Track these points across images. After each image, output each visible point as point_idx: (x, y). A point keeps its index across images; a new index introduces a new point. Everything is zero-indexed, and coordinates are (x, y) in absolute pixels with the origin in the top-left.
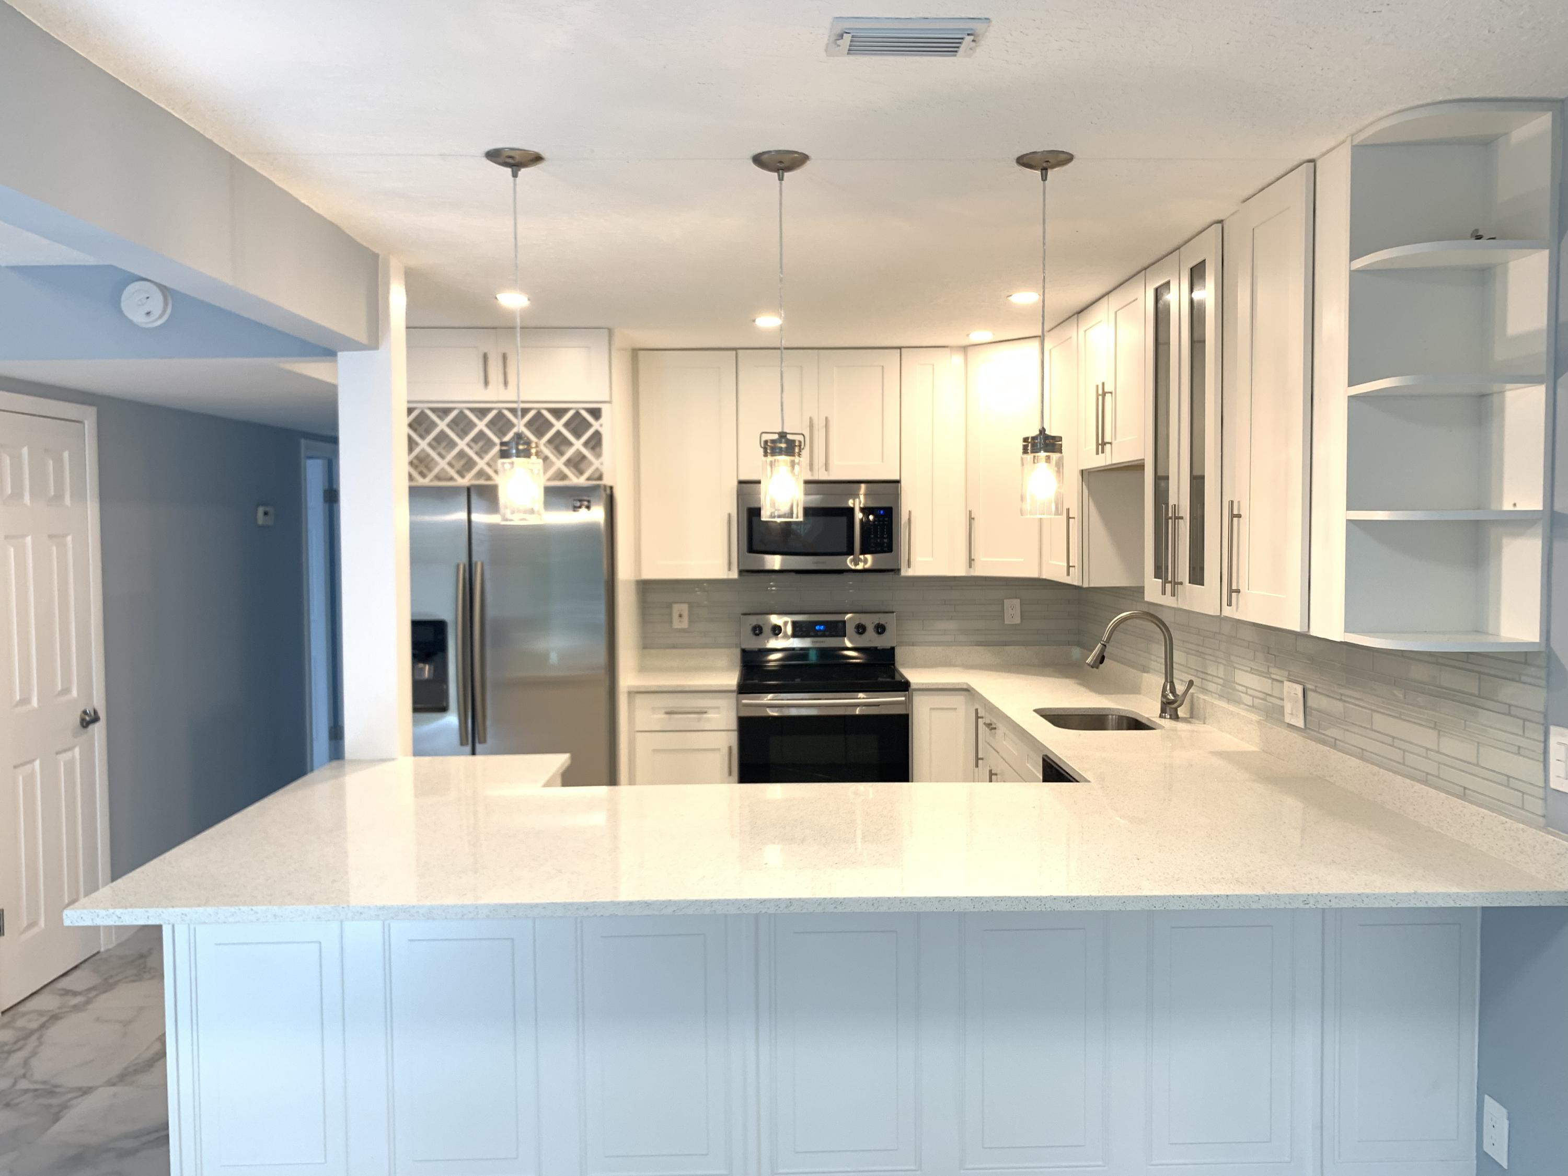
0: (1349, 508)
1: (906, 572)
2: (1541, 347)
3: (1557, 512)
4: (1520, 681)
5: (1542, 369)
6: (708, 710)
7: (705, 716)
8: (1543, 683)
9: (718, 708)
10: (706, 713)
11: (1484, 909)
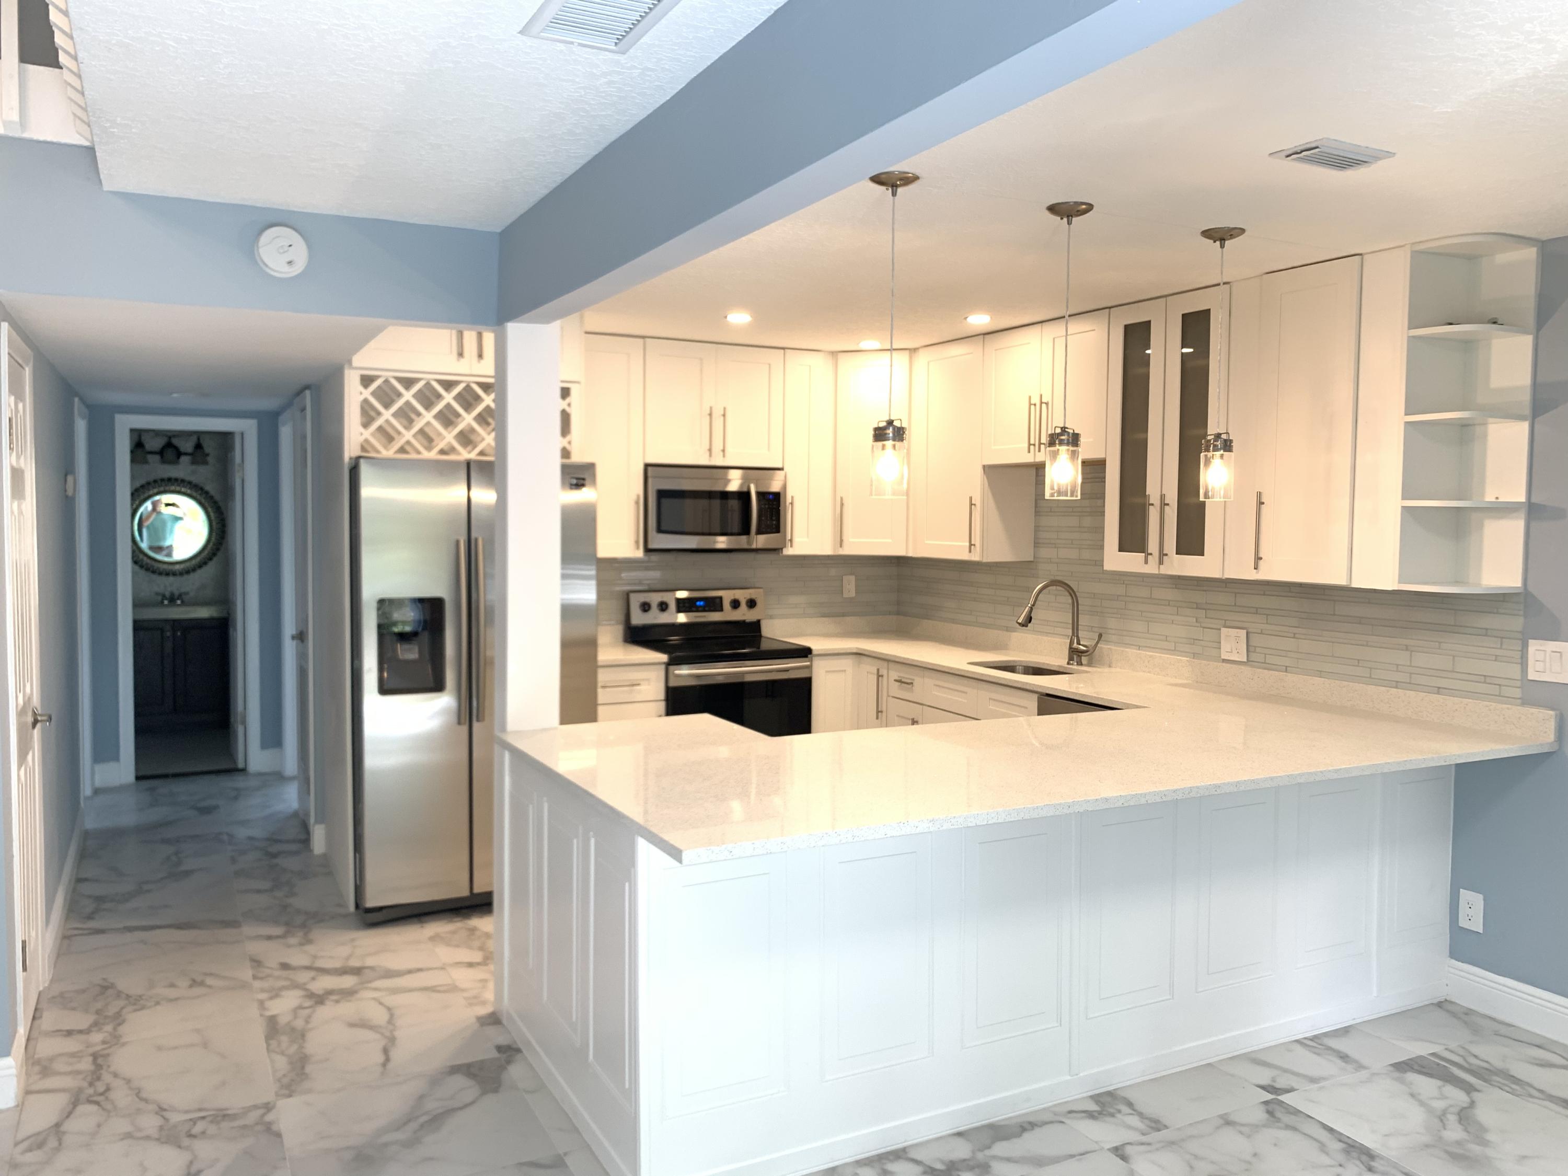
0: (1404, 498)
1: (789, 551)
2: (1526, 397)
3: (1534, 504)
4: (1497, 613)
5: (1527, 411)
6: (641, 683)
7: (638, 688)
8: (1521, 613)
9: (648, 680)
10: (639, 685)
11: (1457, 765)
